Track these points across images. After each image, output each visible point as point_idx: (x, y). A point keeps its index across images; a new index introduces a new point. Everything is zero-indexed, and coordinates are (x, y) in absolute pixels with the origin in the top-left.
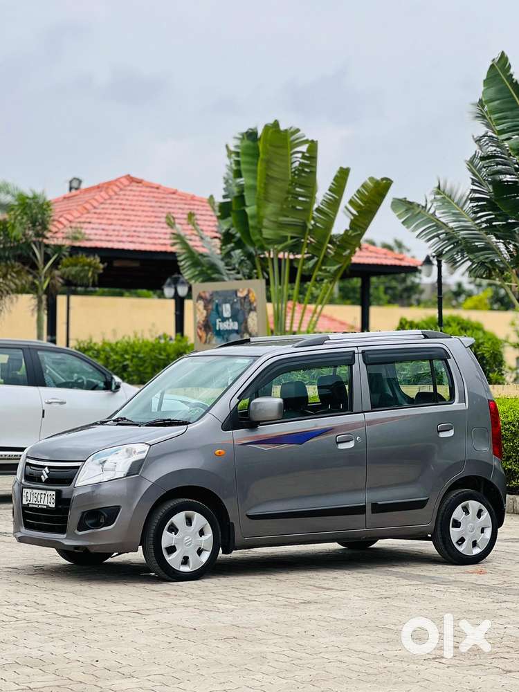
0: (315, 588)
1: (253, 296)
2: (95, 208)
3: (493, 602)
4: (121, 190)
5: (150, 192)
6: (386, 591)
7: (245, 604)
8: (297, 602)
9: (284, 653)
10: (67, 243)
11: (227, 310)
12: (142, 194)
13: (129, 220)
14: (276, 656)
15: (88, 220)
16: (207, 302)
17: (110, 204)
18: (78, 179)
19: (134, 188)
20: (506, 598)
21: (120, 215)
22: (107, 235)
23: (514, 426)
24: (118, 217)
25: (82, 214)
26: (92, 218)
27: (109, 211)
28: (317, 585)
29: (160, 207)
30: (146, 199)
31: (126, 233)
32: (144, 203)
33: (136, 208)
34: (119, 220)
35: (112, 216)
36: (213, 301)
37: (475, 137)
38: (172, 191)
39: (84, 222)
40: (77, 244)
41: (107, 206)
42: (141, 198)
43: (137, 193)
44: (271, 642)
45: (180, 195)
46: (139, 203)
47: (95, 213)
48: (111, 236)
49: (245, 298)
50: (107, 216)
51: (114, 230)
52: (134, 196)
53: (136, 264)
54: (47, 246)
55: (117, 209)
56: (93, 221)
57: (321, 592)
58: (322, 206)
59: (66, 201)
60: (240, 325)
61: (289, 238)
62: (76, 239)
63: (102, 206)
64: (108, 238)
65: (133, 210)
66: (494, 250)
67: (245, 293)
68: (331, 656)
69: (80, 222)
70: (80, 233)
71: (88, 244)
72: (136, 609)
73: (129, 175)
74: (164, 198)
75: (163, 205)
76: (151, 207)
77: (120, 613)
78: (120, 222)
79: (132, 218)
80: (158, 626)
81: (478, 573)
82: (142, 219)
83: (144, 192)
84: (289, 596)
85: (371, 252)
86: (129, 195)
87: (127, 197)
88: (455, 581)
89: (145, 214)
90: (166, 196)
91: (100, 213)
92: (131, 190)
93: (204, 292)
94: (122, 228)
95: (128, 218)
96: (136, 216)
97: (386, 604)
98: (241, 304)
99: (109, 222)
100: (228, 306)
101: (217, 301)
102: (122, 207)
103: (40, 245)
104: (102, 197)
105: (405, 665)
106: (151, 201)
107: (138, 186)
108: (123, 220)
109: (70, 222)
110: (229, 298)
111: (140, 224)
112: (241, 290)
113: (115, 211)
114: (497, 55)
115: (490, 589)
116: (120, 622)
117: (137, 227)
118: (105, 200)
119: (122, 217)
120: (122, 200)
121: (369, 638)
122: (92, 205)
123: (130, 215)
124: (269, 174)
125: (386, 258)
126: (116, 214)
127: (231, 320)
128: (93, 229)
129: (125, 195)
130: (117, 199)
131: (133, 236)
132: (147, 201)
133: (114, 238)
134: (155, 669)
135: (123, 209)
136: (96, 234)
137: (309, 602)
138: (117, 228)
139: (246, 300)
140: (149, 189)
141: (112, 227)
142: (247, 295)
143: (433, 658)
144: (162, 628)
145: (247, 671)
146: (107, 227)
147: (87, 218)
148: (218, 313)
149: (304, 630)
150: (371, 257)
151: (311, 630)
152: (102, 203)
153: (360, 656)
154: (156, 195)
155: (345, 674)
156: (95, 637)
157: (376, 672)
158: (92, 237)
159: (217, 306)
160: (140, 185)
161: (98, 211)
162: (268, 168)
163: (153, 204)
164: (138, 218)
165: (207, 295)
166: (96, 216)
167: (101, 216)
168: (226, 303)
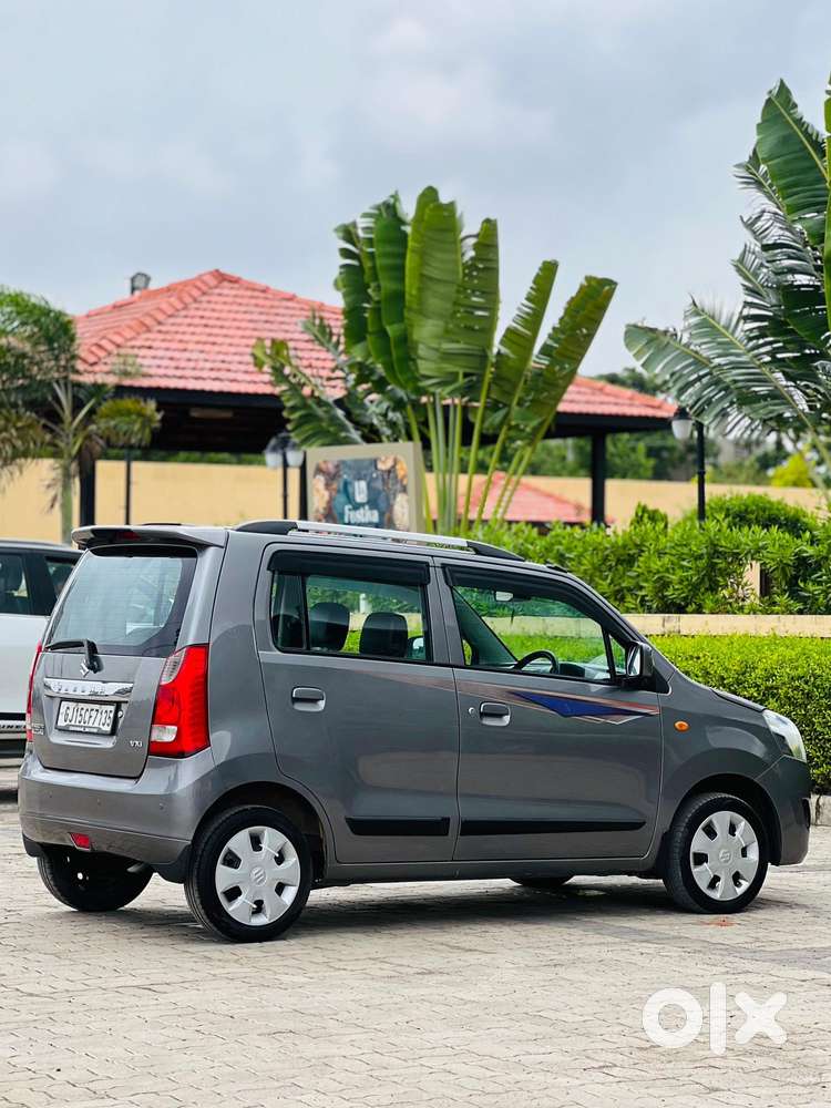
0: (448, 948)
1: (402, 469)
2: (160, 323)
3: (727, 972)
4: (204, 294)
5: (252, 297)
6: (560, 954)
7: (326, 974)
8: (411, 971)
9: (363, 1058)
10: (112, 380)
11: (360, 491)
12: (239, 300)
13: (214, 344)
14: (347, 1064)
15: (148, 344)
16: (331, 478)
17: (186, 317)
18: (145, 276)
19: (226, 292)
20: (748, 966)
21: (201, 334)
22: (177, 368)
23: (806, 683)
24: (196, 338)
25: (138, 334)
26: (154, 340)
27: (181, 329)
28: (453, 943)
29: (267, 322)
30: (243, 309)
31: (208, 365)
32: (239, 316)
33: (226, 324)
34: (198, 342)
35: (186, 338)
36: (340, 476)
37: (745, 220)
38: (287, 297)
39: (140, 347)
40: (127, 382)
41: (178, 320)
42: (235, 308)
43: (230, 300)
44: (347, 1039)
45: (298, 302)
46: (232, 315)
47: (160, 332)
48: (184, 369)
49: (389, 472)
50: (179, 337)
51: (189, 360)
52: (225, 303)
53: (228, 414)
54: (78, 385)
55: (196, 326)
56: (155, 344)
57: (454, 956)
58: (515, 325)
59: (116, 313)
60: (381, 515)
61: (461, 376)
62: (126, 374)
63: (172, 320)
64: (179, 373)
65: (222, 327)
66: (784, 398)
67: (389, 464)
68: (436, 1063)
69: (133, 347)
70: (133, 364)
71: (146, 383)
72: (148, 982)
73: (217, 271)
74: (272, 307)
75: (271, 318)
76: (251, 321)
77: (120, 990)
78: (200, 347)
79: (219, 340)
80: (175, 1012)
81: (718, 924)
82: (236, 341)
83: (242, 297)
84: (399, 961)
85: (608, 395)
86: (216, 303)
87: (212, 306)
88: (675, 938)
89: (240, 333)
90: (276, 303)
91: (167, 332)
92: (220, 295)
93: (325, 462)
94: (202, 356)
95: (212, 339)
96: (226, 336)
97: (553, 976)
98: (383, 480)
99: (181, 346)
100: (363, 485)
101: (345, 476)
102: (204, 322)
103: (66, 385)
104: (171, 305)
105: (550, 1079)
106: (252, 313)
107: (232, 288)
108: (205, 343)
109: (118, 346)
110: (364, 472)
111: (233, 350)
112: (383, 458)
113: (192, 329)
114: (774, 85)
115: (730, 950)
116: (115, 1005)
117: (226, 354)
118: (178, 310)
119: (204, 338)
120: (205, 310)
121: (507, 1032)
122: (156, 320)
123: (217, 335)
124: (425, 272)
125: (631, 405)
126: (193, 334)
127: (367, 507)
128: (154, 357)
129: (209, 302)
130: (197, 309)
131: (219, 370)
132: (245, 312)
133: (188, 373)
134: (148, 1084)
135: (206, 326)
136: (159, 367)
137: (430, 973)
138: (194, 356)
139: (392, 475)
140: (249, 293)
141: (187, 355)
142: (394, 467)
143: (600, 1067)
144: (179, 1016)
145: (294, 1088)
146: (177, 355)
147: (147, 339)
148: (348, 497)
149: (406, 1019)
150: (608, 403)
151: (418, 1019)
152: (170, 316)
153: (482, 1063)
154: (261, 302)
155: (449, 1092)
156: (69, 1029)
157: (500, 1089)
158: (152, 371)
159: (346, 484)
160: (236, 285)
161: (163, 328)
162: (423, 263)
163: (255, 317)
164: (228, 341)
165: (331, 467)
166: (161, 336)
167: (168, 337)
168: (359, 479)
